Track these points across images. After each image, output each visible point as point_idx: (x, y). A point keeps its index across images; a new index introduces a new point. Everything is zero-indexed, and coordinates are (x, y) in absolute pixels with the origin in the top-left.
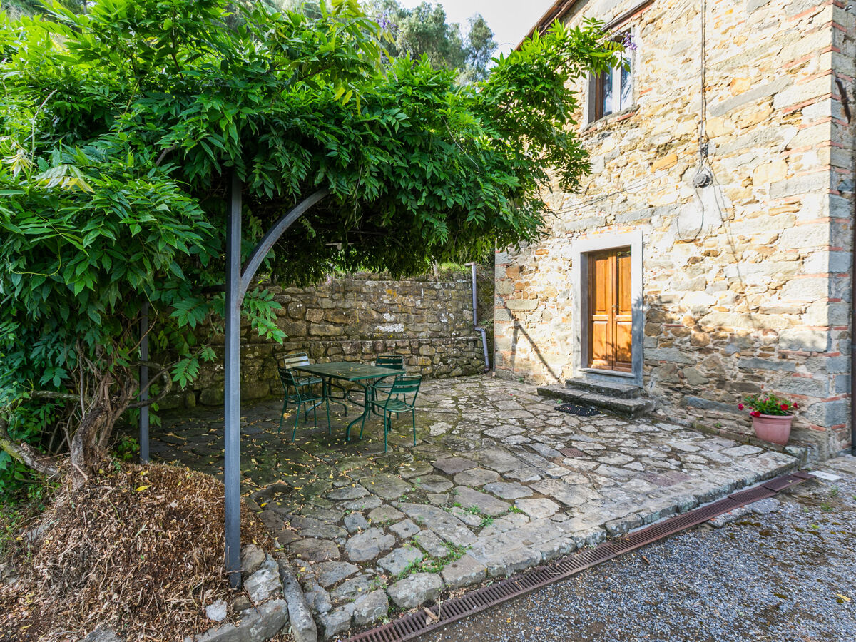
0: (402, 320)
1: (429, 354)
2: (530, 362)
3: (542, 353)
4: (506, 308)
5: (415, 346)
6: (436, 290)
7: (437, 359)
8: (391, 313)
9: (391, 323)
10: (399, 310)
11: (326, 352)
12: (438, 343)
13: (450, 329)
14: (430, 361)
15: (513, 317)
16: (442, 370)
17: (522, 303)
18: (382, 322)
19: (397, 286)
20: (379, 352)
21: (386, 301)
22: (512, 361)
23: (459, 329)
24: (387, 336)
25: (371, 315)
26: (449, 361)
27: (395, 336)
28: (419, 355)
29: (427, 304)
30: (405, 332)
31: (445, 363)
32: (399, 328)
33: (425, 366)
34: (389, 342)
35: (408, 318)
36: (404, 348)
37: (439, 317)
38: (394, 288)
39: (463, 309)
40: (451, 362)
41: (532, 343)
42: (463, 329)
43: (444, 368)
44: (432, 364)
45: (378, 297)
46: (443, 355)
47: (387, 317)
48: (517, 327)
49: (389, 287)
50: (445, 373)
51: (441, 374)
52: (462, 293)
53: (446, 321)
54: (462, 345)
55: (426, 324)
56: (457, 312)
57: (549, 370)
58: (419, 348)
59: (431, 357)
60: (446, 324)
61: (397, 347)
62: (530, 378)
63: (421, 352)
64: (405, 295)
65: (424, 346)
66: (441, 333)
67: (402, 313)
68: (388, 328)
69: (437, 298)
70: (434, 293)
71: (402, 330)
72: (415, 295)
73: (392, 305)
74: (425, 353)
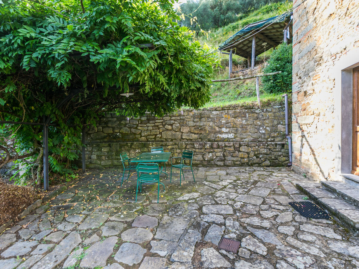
0: (233, 131)
1: (246, 151)
2: (310, 163)
3: (316, 157)
4: (297, 123)
5: (237, 146)
6: (257, 113)
7: (252, 154)
8: (226, 128)
9: (226, 133)
10: (232, 126)
11: (186, 147)
12: (253, 145)
13: (266, 137)
14: (247, 155)
15: (301, 129)
16: (254, 161)
17: (305, 118)
18: (221, 133)
19: (230, 113)
20: (215, 148)
21: (224, 121)
22: (300, 160)
23: (274, 137)
24: (223, 140)
25: (215, 129)
26: (261, 156)
27: (228, 140)
28: (239, 151)
29: (250, 122)
30: (234, 138)
31: (257, 157)
32: (231, 136)
33: (244, 158)
34: (220, 143)
35: (237, 130)
36: (230, 147)
37: (259, 129)
38: (228, 114)
39: (278, 124)
40: (262, 157)
41: (311, 148)
42: (277, 137)
43: (256, 160)
44: (248, 157)
45: (219, 120)
46: (256, 153)
47: (224, 130)
48: (303, 136)
49: (226, 114)
50: (257, 163)
51: (255, 164)
52: (277, 114)
53: (264, 132)
54: (272, 147)
55: (249, 133)
56: (273, 126)
57: (321, 171)
58: (239, 148)
59: (248, 153)
60: (264, 134)
61: (226, 146)
62: (309, 174)
63: (241, 149)
64: (235, 117)
65: (243, 147)
66: (260, 139)
67: (233, 127)
68: (225, 136)
69: (257, 118)
70: (256, 115)
71: (233, 137)
72: (242, 117)
73: (227, 123)
74: (243, 150)
